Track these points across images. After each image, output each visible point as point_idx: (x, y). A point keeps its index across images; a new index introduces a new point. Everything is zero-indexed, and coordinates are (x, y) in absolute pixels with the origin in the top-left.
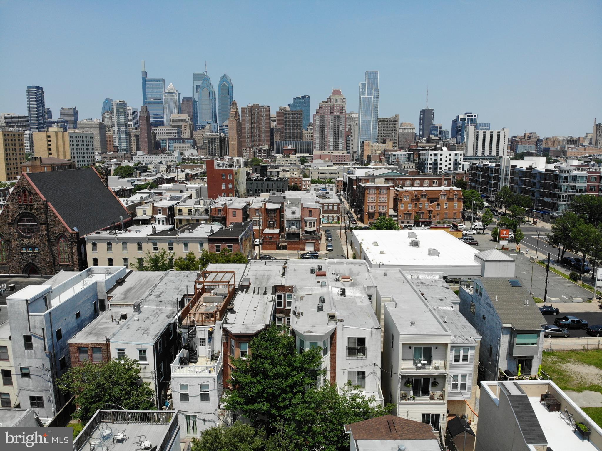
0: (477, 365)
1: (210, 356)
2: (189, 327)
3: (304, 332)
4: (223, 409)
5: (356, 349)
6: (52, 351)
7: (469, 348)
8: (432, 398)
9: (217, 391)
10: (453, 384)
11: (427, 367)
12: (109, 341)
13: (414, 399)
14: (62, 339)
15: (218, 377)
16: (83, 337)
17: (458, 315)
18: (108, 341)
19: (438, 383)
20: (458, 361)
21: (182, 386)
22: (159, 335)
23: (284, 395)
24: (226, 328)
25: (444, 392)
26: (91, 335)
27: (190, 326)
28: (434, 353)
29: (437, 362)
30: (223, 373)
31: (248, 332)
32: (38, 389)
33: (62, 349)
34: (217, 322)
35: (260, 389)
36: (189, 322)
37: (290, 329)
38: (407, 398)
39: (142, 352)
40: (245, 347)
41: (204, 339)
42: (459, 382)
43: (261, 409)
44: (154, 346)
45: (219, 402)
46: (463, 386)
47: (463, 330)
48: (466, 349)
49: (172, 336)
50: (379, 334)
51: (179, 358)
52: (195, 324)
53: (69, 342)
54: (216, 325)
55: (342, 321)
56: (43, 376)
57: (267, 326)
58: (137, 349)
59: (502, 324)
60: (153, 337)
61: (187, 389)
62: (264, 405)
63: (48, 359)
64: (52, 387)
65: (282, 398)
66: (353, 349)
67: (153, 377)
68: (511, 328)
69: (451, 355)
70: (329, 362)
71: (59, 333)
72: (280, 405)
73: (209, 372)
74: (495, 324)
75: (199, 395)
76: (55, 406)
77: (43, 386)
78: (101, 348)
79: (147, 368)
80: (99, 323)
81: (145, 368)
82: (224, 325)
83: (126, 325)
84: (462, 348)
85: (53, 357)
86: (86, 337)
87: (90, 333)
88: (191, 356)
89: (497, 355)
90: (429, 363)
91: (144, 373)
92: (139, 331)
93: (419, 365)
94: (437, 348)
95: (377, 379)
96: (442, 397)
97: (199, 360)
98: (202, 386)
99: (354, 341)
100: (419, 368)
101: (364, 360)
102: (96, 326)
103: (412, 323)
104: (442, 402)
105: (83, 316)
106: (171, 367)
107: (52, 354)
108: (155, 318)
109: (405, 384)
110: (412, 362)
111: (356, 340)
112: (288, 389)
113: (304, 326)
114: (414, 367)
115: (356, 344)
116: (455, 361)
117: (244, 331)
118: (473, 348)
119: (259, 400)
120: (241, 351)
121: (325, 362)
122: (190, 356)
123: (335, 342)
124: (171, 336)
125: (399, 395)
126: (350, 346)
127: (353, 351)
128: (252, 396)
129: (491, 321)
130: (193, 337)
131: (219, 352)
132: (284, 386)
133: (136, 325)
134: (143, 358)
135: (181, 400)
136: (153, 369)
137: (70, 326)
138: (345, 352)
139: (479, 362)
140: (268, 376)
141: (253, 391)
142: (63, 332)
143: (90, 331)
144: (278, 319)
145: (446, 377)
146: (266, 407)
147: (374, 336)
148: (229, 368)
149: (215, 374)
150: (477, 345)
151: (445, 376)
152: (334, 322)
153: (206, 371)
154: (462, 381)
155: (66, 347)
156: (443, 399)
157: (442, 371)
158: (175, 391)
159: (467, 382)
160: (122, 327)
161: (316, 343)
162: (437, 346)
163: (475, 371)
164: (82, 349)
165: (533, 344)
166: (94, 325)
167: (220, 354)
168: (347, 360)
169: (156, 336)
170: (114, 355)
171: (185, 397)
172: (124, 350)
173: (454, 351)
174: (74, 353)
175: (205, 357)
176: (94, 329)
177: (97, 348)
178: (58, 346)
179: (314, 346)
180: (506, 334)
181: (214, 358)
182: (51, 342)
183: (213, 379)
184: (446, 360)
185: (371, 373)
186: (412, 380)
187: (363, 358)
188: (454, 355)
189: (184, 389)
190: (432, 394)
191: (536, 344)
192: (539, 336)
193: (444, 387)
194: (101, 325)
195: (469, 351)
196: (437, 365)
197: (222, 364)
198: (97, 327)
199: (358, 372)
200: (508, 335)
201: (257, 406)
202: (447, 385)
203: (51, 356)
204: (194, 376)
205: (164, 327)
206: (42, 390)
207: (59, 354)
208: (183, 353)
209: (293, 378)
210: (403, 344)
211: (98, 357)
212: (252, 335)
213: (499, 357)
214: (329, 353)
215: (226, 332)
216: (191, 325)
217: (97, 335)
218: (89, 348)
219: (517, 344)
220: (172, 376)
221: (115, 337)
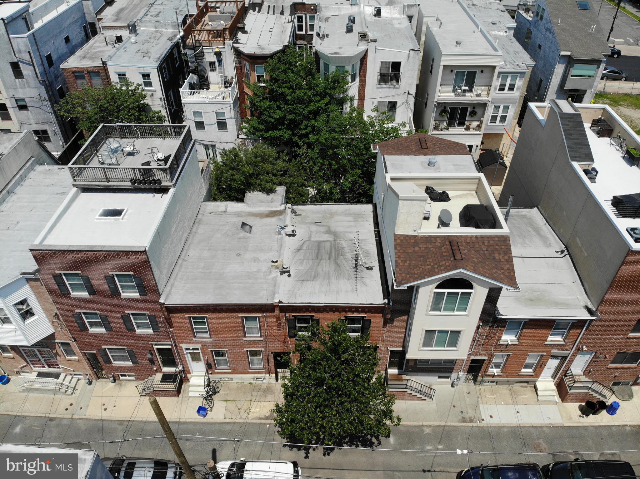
0: (523, 96)
1: (223, 82)
2: (194, 48)
3: (330, 54)
4: (242, 139)
5: (389, 76)
6: (45, 78)
7: (519, 75)
8: (468, 129)
9: (234, 120)
10: (492, 116)
11: (468, 94)
12: (106, 64)
13: (447, 129)
14: (55, 66)
15: (235, 104)
16: (77, 61)
17: (511, 41)
18: (104, 63)
19: (476, 113)
20: (503, 90)
21: (196, 113)
22: (162, 57)
23: (306, 122)
24: (238, 47)
25: (481, 121)
26: (85, 59)
27: (196, 47)
28: (479, 78)
29: (480, 88)
30: (239, 101)
31: (263, 53)
32: (41, 121)
33: (57, 77)
34: (226, 42)
35: (280, 114)
36: (194, 42)
37: (313, 50)
38: (440, 128)
39: (146, 76)
40: (261, 71)
41: (214, 63)
42: (500, 113)
43: (282, 136)
44: (157, 69)
45: (239, 132)
46: (503, 119)
47: (515, 56)
48: (515, 75)
49: (179, 63)
50: (417, 57)
51: (189, 84)
52: (201, 44)
53: (62, 66)
54: (226, 46)
55: (375, 41)
56: (41, 107)
57: (285, 47)
58: (140, 73)
59: (560, 52)
60: (155, 60)
61: (202, 116)
62: (285, 132)
63: (43, 87)
64: (55, 119)
65: (304, 125)
66: (385, 76)
67: (162, 105)
68: (569, 57)
69: (497, 82)
70: (357, 91)
71: (49, 58)
72: (302, 132)
73: (224, 98)
74: (551, 52)
75: (215, 124)
76: (62, 139)
77: (44, 119)
78: (99, 72)
79: (154, 95)
80: (92, 47)
81: (152, 95)
82: (235, 45)
83: (123, 48)
84: (510, 75)
85: (49, 86)
86: (81, 61)
87: (84, 57)
88: (202, 82)
89: (546, 89)
90: (471, 90)
91: (152, 100)
92: (139, 54)
93: (460, 91)
94: (482, 72)
95: (410, 111)
96: (479, 127)
97: (211, 87)
98: (217, 114)
99: (387, 66)
100: (459, 95)
101: (397, 88)
102: (89, 50)
103: (458, 43)
104: (478, 132)
105: (74, 42)
106: (180, 91)
107: (47, 82)
108: (156, 41)
109: (440, 114)
110: (451, 88)
111: (389, 64)
112: (311, 116)
113: (330, 48)
114: (452, 94)
115: (389, 70)
116: (500, 90)
117: (258, 52)
118: (522, 74)
119: (280, 127)
120: (257, 76)
121: (353, 90)
122: (200, 82)
123: (366, 67)
124: (177, 62)
125: (432, 125)
126: (382, 72)
127: (385, 78)
128: (273, 123)
129: (547, 50)
130: (201, 60)
131: (232, 78)
132: (306, 112)
133: (135, 47)
134: (149, 84)
135: (197, 129)
136: (161, 96)
137: (60, 51)
138: (376, 78)
139: (526, 93)
140: (288, 100)
141: (272, 117)
142: (54, 57)
143: (83, 55)
144: (298, 46)
145: (488, 105)
146: (287, 134)
147: (411, 59)
148: (246, 96)
149: (230, 101)
150: (528, 71)
151: (486, 103)
152: (365, 42)
153: (220, 97)
154: (503, 112)
155: (60, 75)
156: (480, 130)
157: (484, 98)
158: (188, 119)
159: (508, 115)
160: (118, 50)
161: (344, 67)
162: (483, 69)
163: (519, 103)
164: (78, 74)
165: (590, 76)
166: (87, 49)
167: (234, 79)
168: (377, 88)
169: (159, 59)
170: (114, 78)
171: (200, 125)
172: (124, 75)
173: (500, 79)
174: (70, 79)
175: (218, 84)
176: (88, 53)
177: (95, 72)
178: (51, 73)
179: (341, 69)
180: (562, 64)
181: (227, 84)
182: (42, 69)
183: (228, 106)
184: (490, 86)
185: (403, 103)
186: (448, 109)
187: (396, 86)
188: (499, 83)
189: (198, 117)
190: (468, 124)
191: (593, 76)
192: (598, 67)
193: (483, 116)
194: (94, 49)
195: (518, 79)
196: (479, 91)
197: (237, 91)
198: (91, 51)
199: (389, 102)
200: (564, 65)
201: (277, 133)
202: (486, 114)
203: (46, 84)
204: (207, 102)
205: (167, 50)
206: (45, 123)
207: (55, 83)
208: (192, 78)
209: (316, 104)
210: (444, 66)
211: (97, 81)
212: (268, 55)
213: (548, 90)
214: (357, 79)
215: (238, 53)
216: (197, 45)
217: (92, 58)
218: (86, 72)
219: (572, 76)
220: (182, 102)
221: (112, 59)
